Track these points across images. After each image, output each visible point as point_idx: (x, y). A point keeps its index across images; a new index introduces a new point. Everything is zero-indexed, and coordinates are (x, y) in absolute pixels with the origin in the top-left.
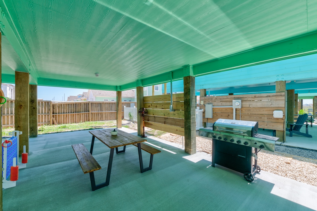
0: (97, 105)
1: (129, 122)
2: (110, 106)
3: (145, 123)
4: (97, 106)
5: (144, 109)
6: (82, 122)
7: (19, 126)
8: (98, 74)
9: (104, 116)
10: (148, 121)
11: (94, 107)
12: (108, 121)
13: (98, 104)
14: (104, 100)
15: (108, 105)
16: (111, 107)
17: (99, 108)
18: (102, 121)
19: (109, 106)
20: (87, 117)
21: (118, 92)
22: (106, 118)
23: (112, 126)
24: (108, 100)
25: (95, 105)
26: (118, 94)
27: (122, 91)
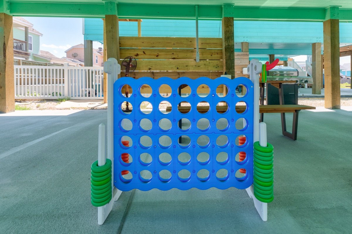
26: (5, 22)
27: (13, 16)
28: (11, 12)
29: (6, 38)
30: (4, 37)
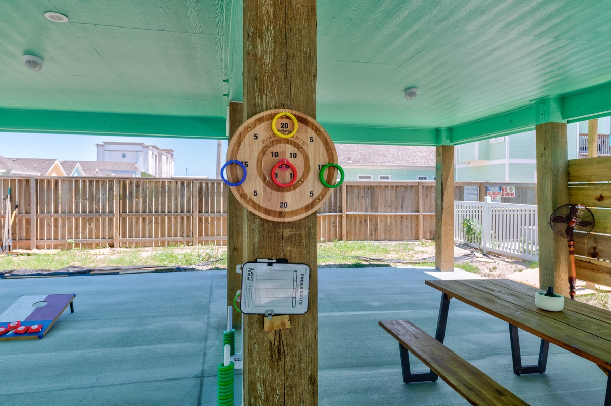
0: (361, 191)
1: (468, 252)
2: (400, 196)
3: (579, 264)
4: (362, 195)
5: (577, 210)
6: (325, 242)
7: (237, 246)
8: (414, 90)
9: (381, 226)
10: (594, 255)
11: (355, 198)
12: (393, 243)
13: (366, 190)
14: (360, 177)
15: (393, 192)
16: (403, 198)
17: (368, 200)
18: (376, 243)
19: (396, 197)
20: (335, 227)
21: (441, 150)
22: (386, 233)
23: (414, 260)
24: (369, 178)
25: (356, 191)
26: (443, 156)
27: (455, 144)
28: (451, 141)
29: (444, 177)
30: (442, 175)
